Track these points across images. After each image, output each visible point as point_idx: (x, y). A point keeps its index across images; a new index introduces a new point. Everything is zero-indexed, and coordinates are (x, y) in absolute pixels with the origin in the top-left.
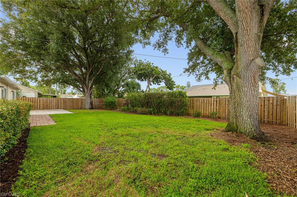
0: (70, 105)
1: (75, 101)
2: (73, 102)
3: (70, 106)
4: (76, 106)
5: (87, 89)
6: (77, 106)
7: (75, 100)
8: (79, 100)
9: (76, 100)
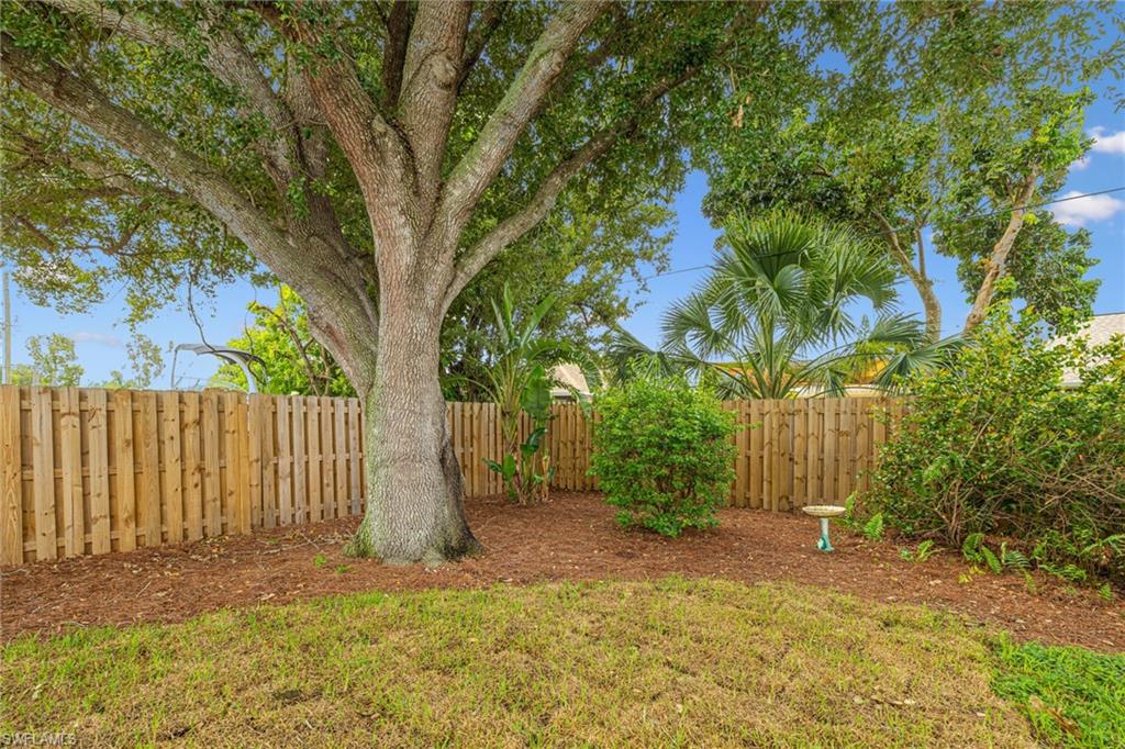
0: (98, 484)
1: (171, 428)
2: (148, 453)
3: (98, 507)
4: (194, 498)
5: (427, 231)
6: (212, 492)
7: (171, 411)
8: (230, 425)
9: (191, 415)
